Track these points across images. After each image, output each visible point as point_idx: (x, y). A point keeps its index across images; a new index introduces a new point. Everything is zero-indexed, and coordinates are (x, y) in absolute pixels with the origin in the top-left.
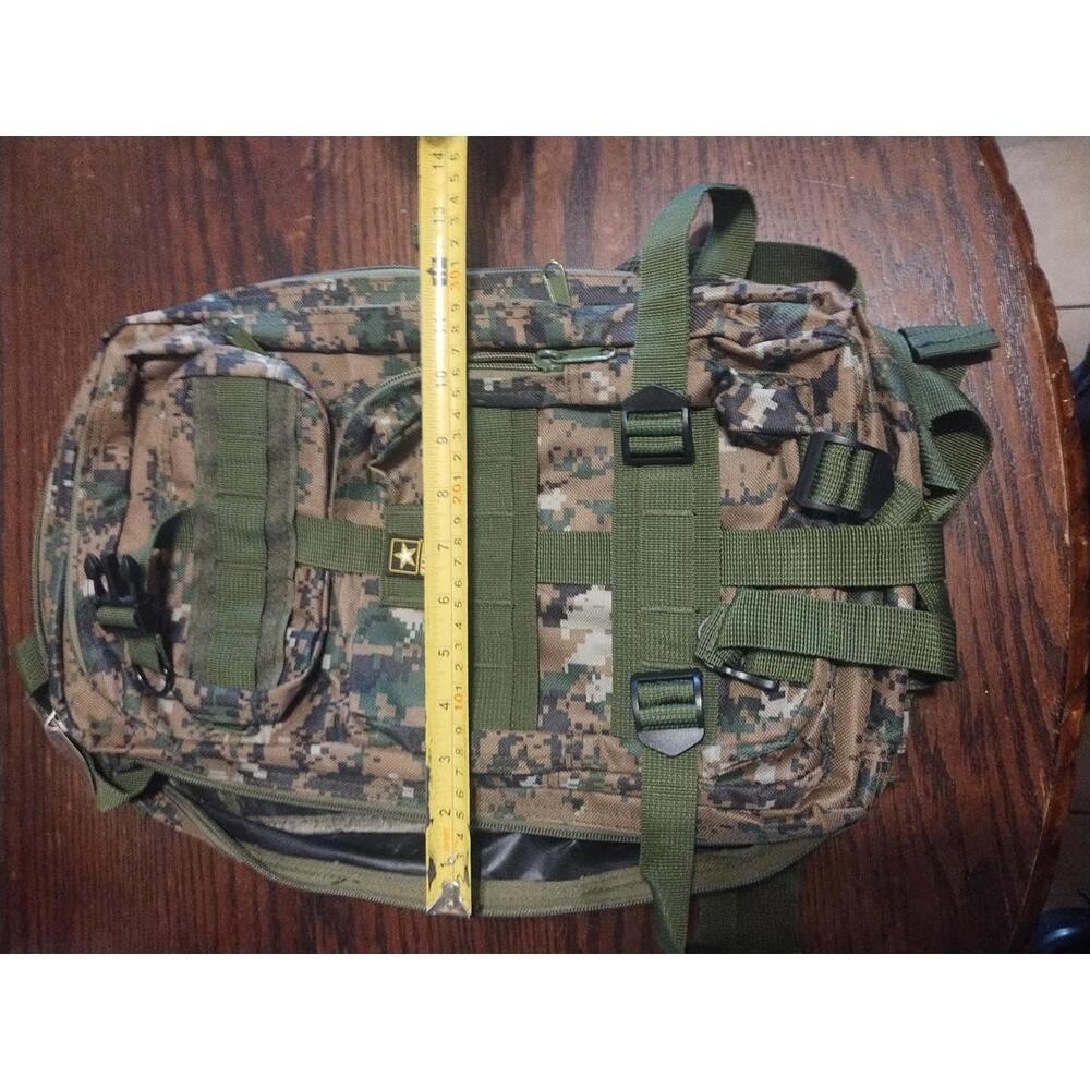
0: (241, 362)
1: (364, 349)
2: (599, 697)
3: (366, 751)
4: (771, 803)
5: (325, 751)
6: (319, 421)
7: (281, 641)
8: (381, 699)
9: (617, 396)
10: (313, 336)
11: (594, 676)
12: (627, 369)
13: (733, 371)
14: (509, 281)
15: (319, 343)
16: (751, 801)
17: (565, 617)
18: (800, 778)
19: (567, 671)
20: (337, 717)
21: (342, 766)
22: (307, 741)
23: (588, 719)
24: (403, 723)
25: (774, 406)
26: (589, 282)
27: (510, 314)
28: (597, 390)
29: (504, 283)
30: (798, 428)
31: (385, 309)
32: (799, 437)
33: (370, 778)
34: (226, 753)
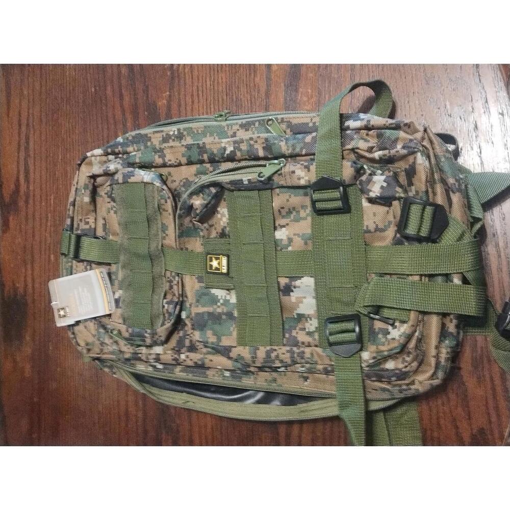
1: (190, 163)
2: (312, 329)
3: (207, 356)
4: (393, 379)
5: (187, 357)
6: (168, 201)
7: (161, 307)
8: (209, 333)
9: (309, 181)
10: (166, 159)
11: (308, 319)
12: (313, 168)
13: (365, 167)
15: (169, 163)
16: (384, 378)
17: (293, 291)
18: (406, 367)
19: (296, 317)
20: (191, 341)
21: (196, 363)
22: (179, 352)
23: (307, 339)
24: (221, 344)
25: (385, 184)
26: (294, 122)
27: (256, 142)
28: (299, 179)
29: (254, 125)
31: (198, 144)
32: (399, 199)
33: (209, 368)
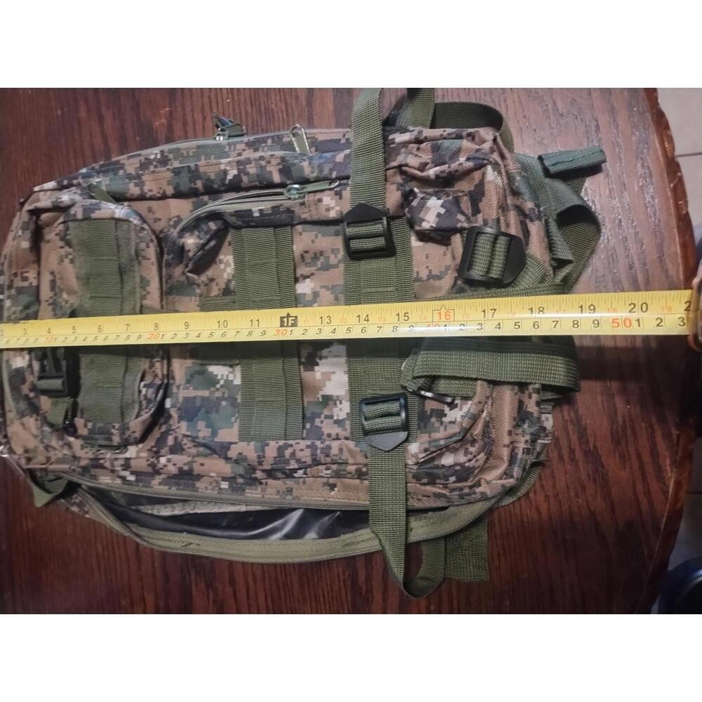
0: (99, 209)
1: (178, 195)
2: (342, 415)
3: (196, 459)
4: (452, 479)
5: (169, 461)
6: (151, 245)
7: (137, 390)
8: (201, 425)
9: (341, 213)
10: (146, 189)
11: (338, 402)
12: (347, 193)
13: (416, 190)
14: (269, 141)
15: (150, 194)
16: (439, 478)
17: (317, 364)
18: (470, 460)
19: (321, 400)
20: (176, 438)
21: (180, 469)
22: (157, 454)
23: (335, 430)
24: (217, 440)
25: (442, 211)
26: (321, 138)
27: (269, 162)
28: (328, 210)
29: (266, 142)
30: (459, 225)
31: (188, 166)
32: (461, 230)
33: (199, 477)
34: (107, 464)
